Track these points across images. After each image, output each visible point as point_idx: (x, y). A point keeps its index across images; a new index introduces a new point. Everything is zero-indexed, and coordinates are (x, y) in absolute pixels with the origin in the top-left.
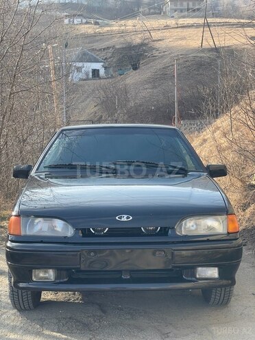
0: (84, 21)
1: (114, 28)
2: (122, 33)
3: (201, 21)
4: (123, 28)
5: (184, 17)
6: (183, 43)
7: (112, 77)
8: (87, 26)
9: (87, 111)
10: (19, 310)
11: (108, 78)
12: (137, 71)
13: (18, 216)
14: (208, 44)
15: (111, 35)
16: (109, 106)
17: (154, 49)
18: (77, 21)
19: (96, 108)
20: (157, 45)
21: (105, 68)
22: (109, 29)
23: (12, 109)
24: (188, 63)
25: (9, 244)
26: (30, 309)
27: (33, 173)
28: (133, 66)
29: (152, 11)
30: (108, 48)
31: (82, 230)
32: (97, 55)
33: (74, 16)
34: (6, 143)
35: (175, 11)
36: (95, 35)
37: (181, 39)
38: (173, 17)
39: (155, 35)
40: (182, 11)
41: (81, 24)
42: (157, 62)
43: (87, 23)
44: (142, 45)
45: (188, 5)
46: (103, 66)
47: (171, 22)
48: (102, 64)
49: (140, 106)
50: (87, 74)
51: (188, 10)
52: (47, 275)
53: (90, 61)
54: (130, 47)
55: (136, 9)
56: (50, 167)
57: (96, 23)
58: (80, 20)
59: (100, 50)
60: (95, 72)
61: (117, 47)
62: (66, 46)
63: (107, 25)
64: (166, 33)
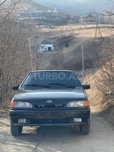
0: (45, 26)
1: (58, 29)
2: (61, 32)
3: (95, 26)
4: (61, 29)
5: (88, 24)
6: (88, 35)
7: (57, 50)
8: (47, 28)
9: (46, 65)
10: (14, 136)
11: (55, 51)
12: (68, 48)
13: (14, 101)
14: (98, 36)
15: (57, 32)
16: (55, 63)
17: (75, 38)
18: (42, 26)
19: (50, 64)
20: (76, 36)
21: (54, 46)
22: (55, 30)
23: (13, 65)
24: (89, 44)
25: (11, 110)
26: (18, 136)
27: (19, 88)
28: (66, 45)
29: (74, 22)
30: (55, 38)
31: (35, 105)
32: (51, 41)
33: (41, 24)
34: (10, 78)
35: (85, 22)
36: (49, 32)
37: (87, 34)
38: (84, 24)
39: (76, 32)
40: (87, 22)
41: (44, 28)
42: (76, 44)
43: (46, 27)
44: (70, 36)
45: (90, 19)
46: (53, 46)
47: (83, 26)
48: (53, 45)
49: (69, 63)
50: (46, 49)
51: (90, 21)
52: (23, 121)
53: (47, 43)
54: (65, 38)
55: (67, 21)
56: (26, 85)
57: (50, 27)
58: (43, 26)
59: (52, 39)
60: (50, 48)
61: (59, 37)
62: (37, 38)
63: (55, 28)
64: (81, 31)
